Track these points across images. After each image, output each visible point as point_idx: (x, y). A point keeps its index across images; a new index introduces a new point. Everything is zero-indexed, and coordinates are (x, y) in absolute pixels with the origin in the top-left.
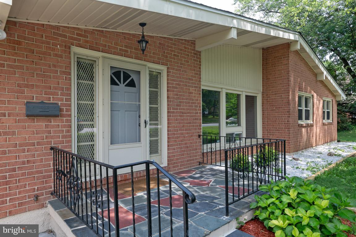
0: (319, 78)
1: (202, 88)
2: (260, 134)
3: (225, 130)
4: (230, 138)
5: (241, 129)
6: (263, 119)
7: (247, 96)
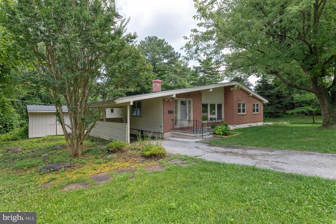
0: (250, 95)
1: (202, 103)
2: (223, 117)
3: (210, 116)
4: (211, 119)
5: (216, 116)
6: (225, 112)
7: (217, 104)
